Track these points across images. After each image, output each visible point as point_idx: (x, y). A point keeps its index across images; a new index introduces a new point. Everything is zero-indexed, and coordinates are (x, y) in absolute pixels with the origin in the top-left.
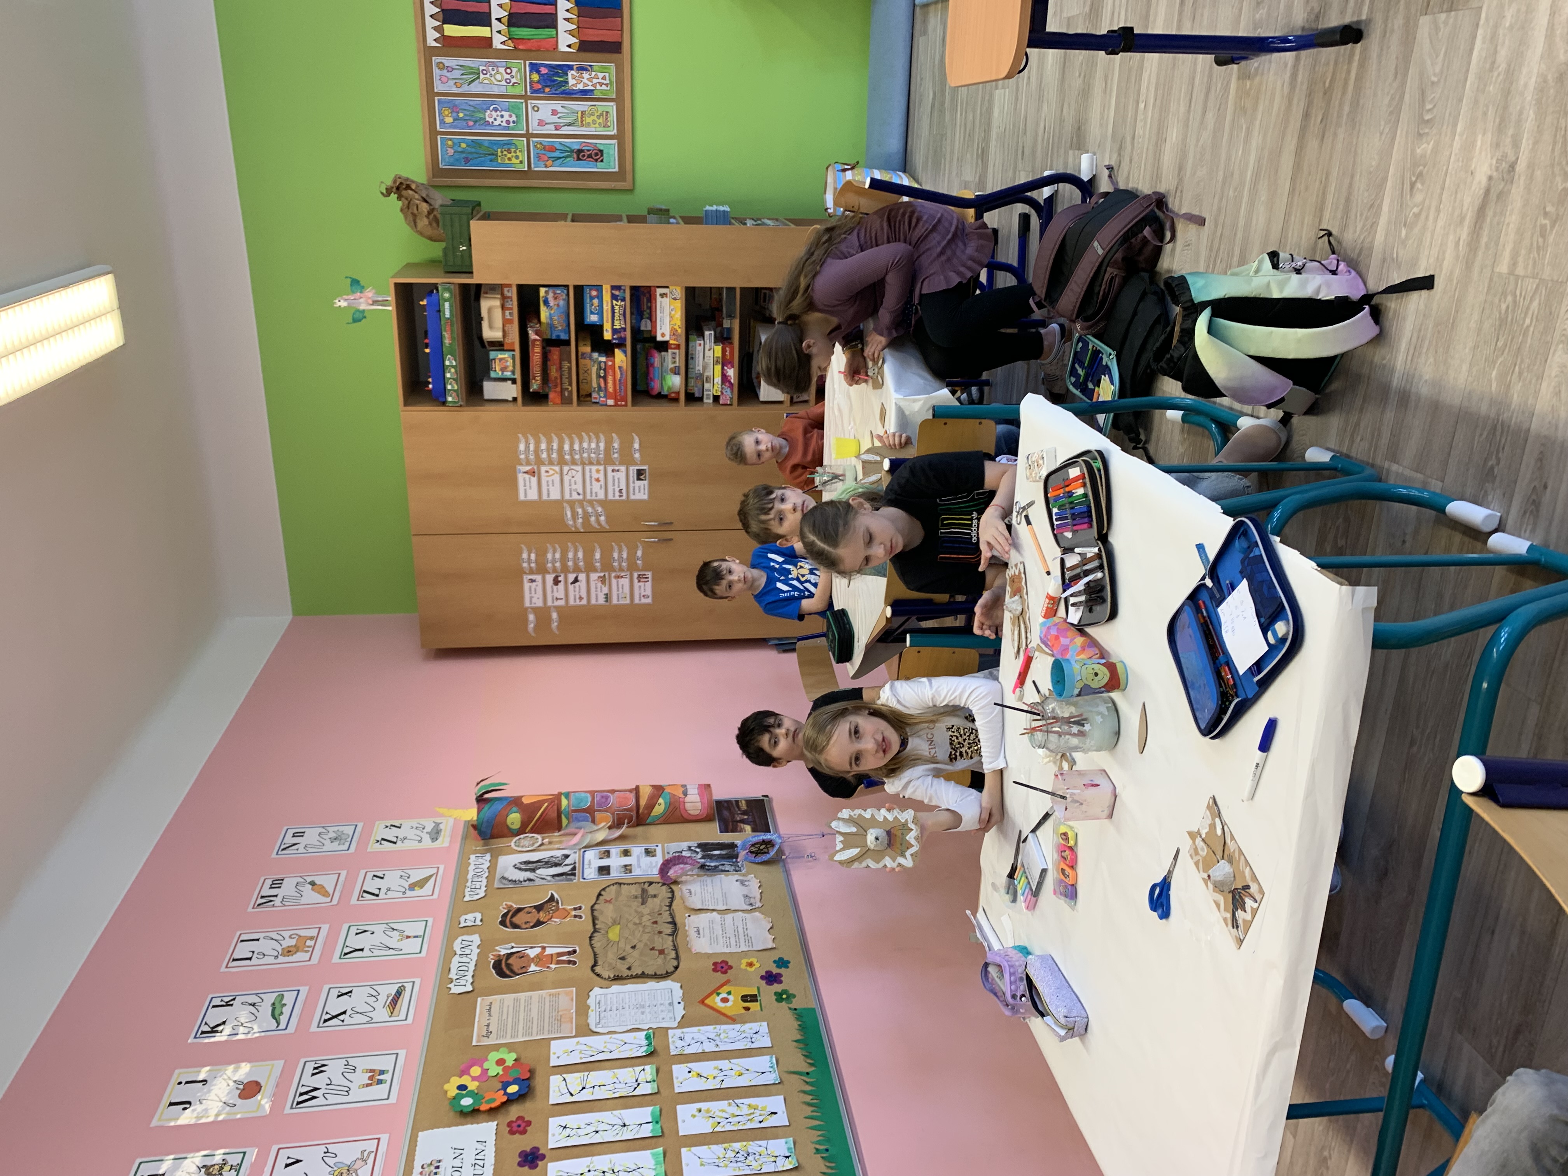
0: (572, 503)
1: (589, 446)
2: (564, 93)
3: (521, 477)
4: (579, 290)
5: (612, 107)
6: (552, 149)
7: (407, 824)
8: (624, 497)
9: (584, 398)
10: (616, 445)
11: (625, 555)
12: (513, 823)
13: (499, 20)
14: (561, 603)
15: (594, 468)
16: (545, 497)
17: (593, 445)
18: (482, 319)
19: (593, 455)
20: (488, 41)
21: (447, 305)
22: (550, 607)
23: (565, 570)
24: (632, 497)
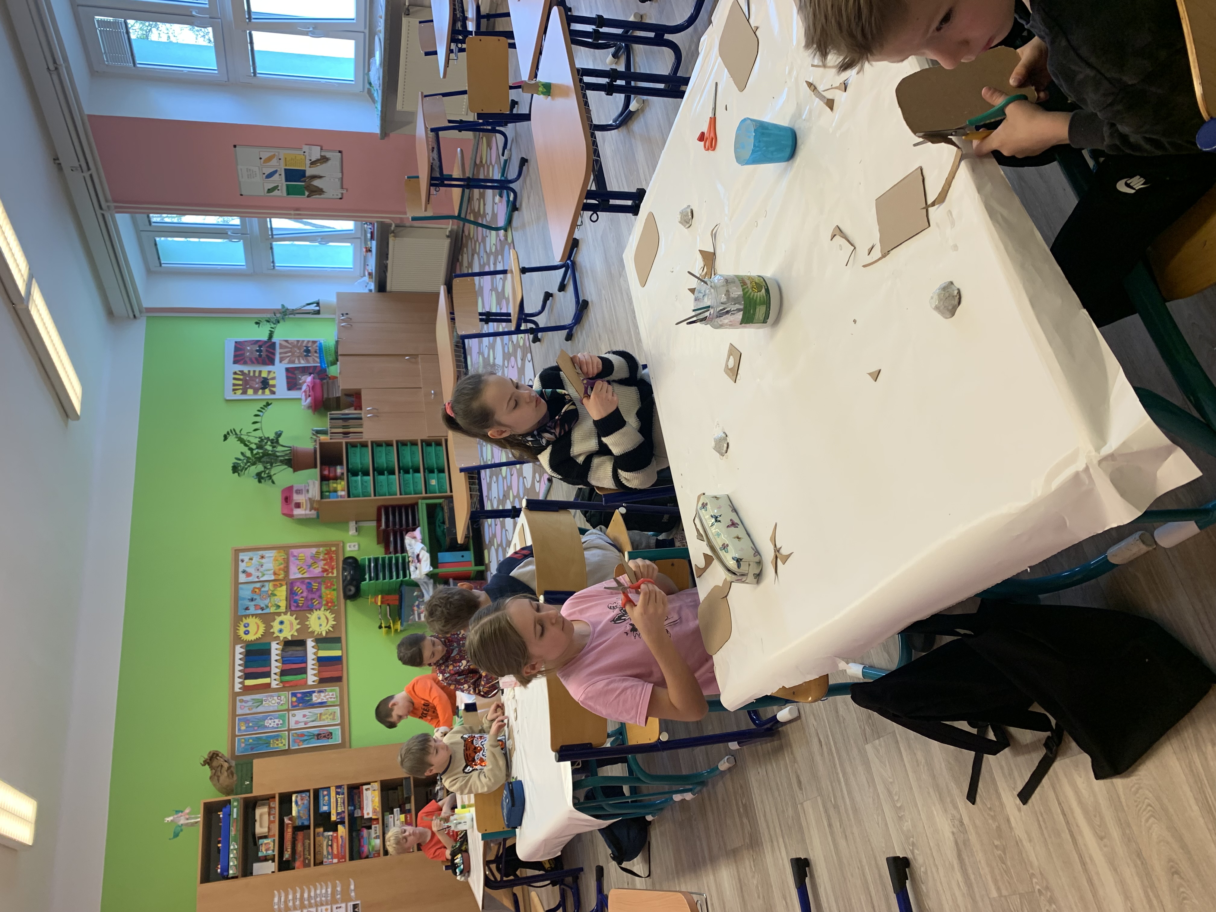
1: (321, 892)
2: (311, 705)
4: (317, 792)
5: (337, 709)
6: (302, 735)
9: (318, 863)
10: (339, 889)
13: (275, 674)
15: (324, 908)
17: (324, 891)
18: (256, 821)
19: (323, 899)
20: (269, 685)
21: (235, 810)
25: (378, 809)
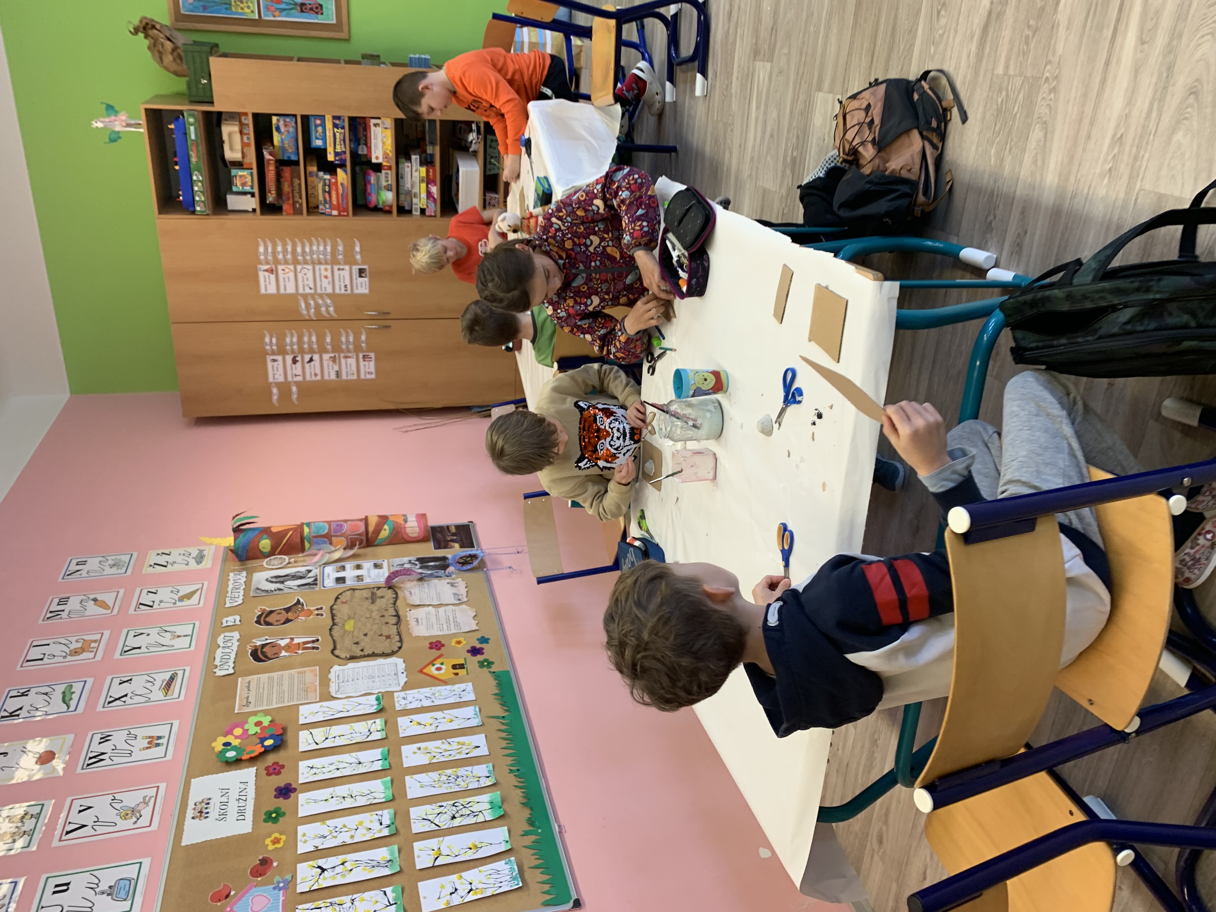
0: (305, 296)
1: (318, 249)
3: (261, 274)
4: (306, 119)
6: (279, 1)
7: (175, 552)
8: (349, 292)
9: (313, 209)
10: (341, 248)
11: (351, 339)
12: (264, 548)
14: (299, 379)
15: (323, 267)
16: (282, 291)
17: (321, 248)
18: (223, 142)
19: (321, 256)
21: (192, 128)
22: (290, 382)
23: (302, 351)
24: (356, 291)
25: (390, 154)
